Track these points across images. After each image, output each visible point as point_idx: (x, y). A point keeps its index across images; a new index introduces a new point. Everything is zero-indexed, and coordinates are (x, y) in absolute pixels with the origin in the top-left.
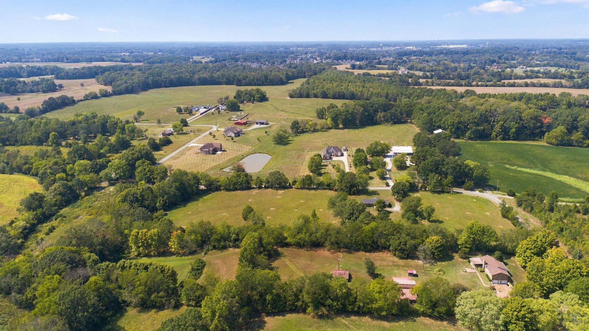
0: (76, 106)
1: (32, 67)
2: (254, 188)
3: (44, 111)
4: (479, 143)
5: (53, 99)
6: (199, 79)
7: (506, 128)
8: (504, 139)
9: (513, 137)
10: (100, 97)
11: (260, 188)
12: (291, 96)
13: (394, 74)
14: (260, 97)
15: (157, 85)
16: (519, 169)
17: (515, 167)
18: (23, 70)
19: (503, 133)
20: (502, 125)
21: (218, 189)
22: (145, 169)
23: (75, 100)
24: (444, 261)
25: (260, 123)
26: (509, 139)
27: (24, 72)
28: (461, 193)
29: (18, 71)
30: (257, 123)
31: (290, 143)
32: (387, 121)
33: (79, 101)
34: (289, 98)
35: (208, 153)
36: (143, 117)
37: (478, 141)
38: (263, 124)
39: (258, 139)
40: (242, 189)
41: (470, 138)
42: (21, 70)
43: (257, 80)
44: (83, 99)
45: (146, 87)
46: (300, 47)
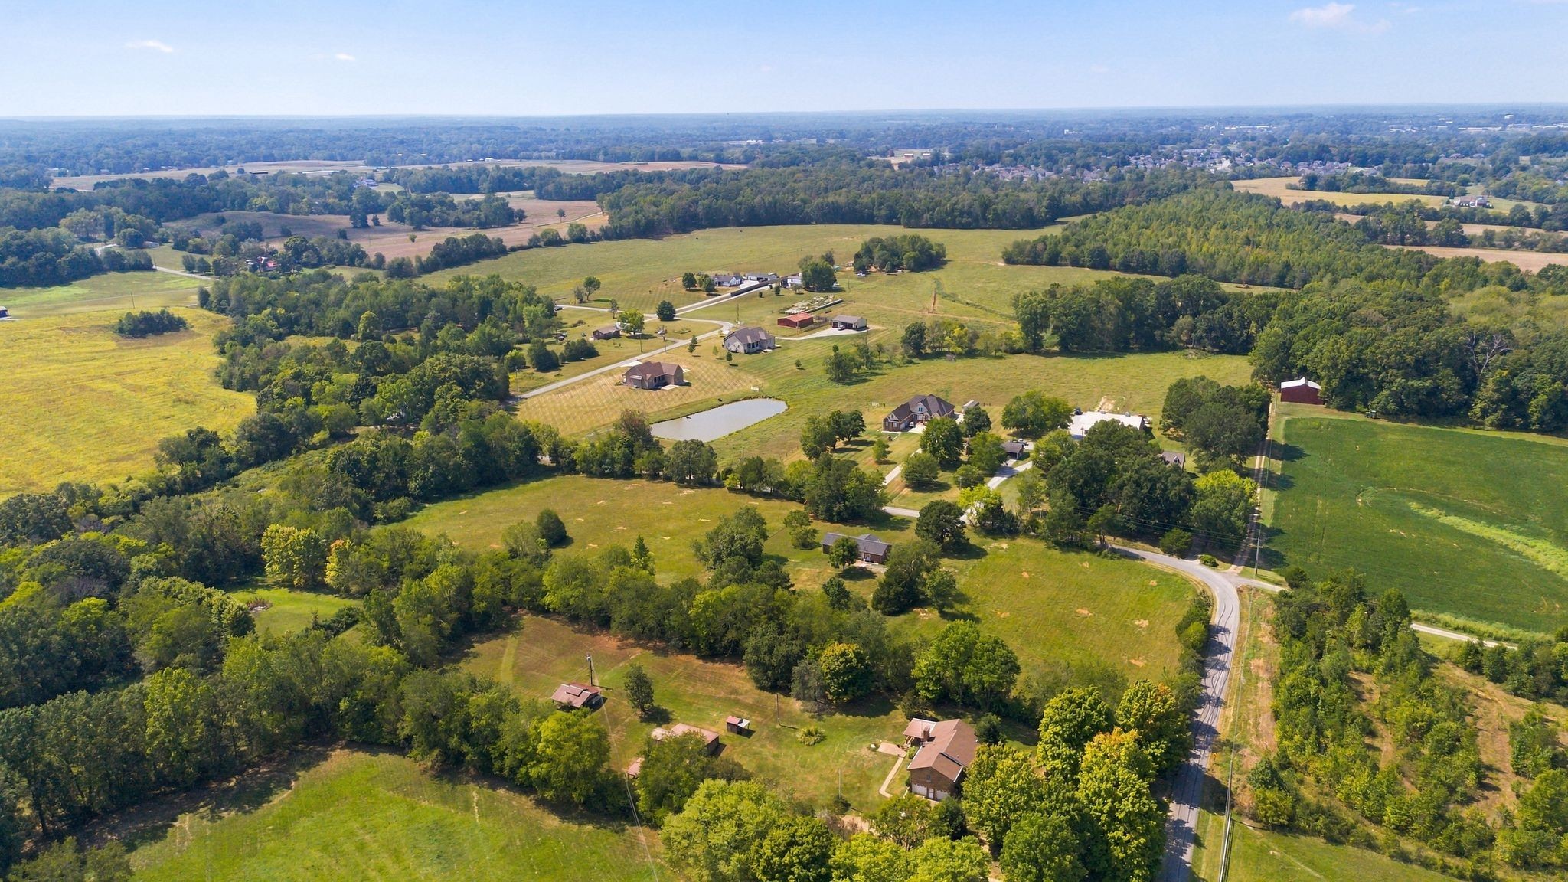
0: (502, 260)
1: (506, 170)
2: (640, 476)
3: (428, 268)
4: (1409, 430)
5: (455, 241)
6: (820, 208)
7: (1515, 392)
8: (1504, 425)
9: (1541, 422)
10: (567, 242)
11: (654, 477)
12: (1009, 260)
13: (1412, 206)
14: (915, 259)
15: (715, 220)
16: (1452, 520)
17: (1433, 513)
18: (484, 176)
19: (1504, 406)
20: (1506, 382)
21: (570, 468)
22: (447, 406)
23: (505, 247)
24: (854, 715)
25: (843, 324)
26: (1526, 428)
27: (484, 181)
28: (1135, 557)
29: (475, 176)
30: (835, 325)
31: (866, 381)
32: (1198, 343)
33: (513, 249)
34: (1001, 264)
35: (641, 385)
36: (597, 293)
37: (1410, 425)
38: (848, 326)
39: (798, 364)
40: (613, 475)
41: (1386, 414)
42: (480, 175)
43: (962, 214)
44: (525, 244)
45: (687, 222)
46: (1234, 124)
